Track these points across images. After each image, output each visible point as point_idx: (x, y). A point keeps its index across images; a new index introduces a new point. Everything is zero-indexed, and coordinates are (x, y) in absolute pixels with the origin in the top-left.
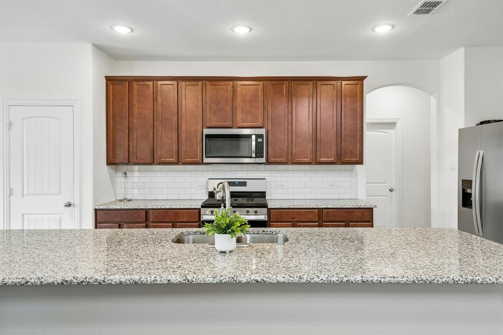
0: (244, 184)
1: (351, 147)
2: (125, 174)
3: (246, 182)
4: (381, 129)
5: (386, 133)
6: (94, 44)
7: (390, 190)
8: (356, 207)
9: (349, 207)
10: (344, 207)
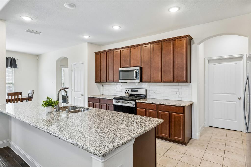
0: (137, 91)
1: (180, 74)
2: (103, 85)
3: (138, 90)
4: (231, 62)
5: (236, 63)
6: (88, 43)
7: (238, 98)
8: (174, 105)
9: (171, 105)
10: (168, 104)
